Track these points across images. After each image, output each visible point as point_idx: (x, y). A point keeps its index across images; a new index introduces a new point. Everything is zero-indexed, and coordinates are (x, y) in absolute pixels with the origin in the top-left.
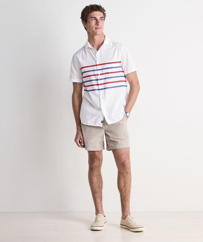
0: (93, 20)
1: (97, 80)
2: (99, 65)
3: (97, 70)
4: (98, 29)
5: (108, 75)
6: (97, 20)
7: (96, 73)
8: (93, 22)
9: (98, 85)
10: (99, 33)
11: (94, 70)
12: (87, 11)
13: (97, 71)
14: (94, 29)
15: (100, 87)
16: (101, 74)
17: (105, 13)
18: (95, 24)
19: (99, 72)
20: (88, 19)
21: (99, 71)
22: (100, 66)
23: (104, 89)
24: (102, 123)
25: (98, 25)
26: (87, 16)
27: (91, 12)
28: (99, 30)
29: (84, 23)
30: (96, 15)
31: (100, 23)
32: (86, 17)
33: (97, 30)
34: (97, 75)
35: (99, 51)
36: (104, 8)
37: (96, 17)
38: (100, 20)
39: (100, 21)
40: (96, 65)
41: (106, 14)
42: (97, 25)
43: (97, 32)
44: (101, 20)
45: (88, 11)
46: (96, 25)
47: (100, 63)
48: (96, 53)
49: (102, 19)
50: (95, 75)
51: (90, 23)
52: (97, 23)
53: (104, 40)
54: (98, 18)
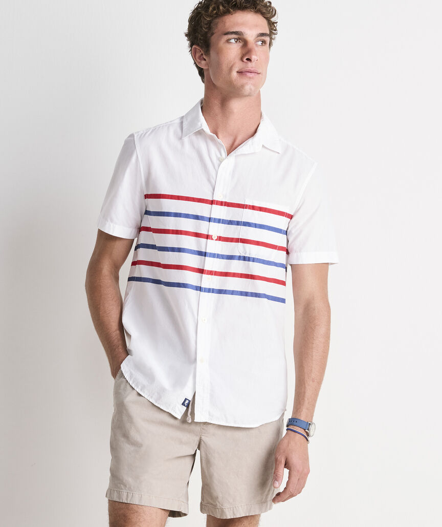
0: (233, 41)
1: (203, 254)
2: (222, 204)
3: (210, 220)
4: (249, 74)
5: (244, 248)
6: (245, 43)
7: (204, 227)
8: (233, 50)
9: (201, 271)
10: (251, 89)
11: (197, 217)
12: (211, 9)
13: (207, 223)
14: (234, 74)
15: (208, 281)
16: (220, 239)
17: (273, 20)
18: (240, 56)
19: (216, 230)
20: (213, 39)
21: (216, 224)
22: (223, 207)
23: (220, 292)
24: (183, 404)
25: (249, 60)
26: (210, 28)
27: (227, 12)
28: (250, 78)
29: (198, 55)
30: (243, 24)
31: (256, 55)
32: (206, 33)
33: (243, 80)
34: (208, 237)
36: (270, 3)
37: (242, 31)
38: (257, 45)
39: (256, 49)
40: (212, 202)
41: (279, 27)
42: (245, 60)
43: (243, 86)
44: (260, 43)
45: (214, 9)
46: (242, 59)
48: (221, 161)
49: (264, 42)
50: (197, 235)
51: (219, 52)
52: (246, 54)
54: (250, 35)
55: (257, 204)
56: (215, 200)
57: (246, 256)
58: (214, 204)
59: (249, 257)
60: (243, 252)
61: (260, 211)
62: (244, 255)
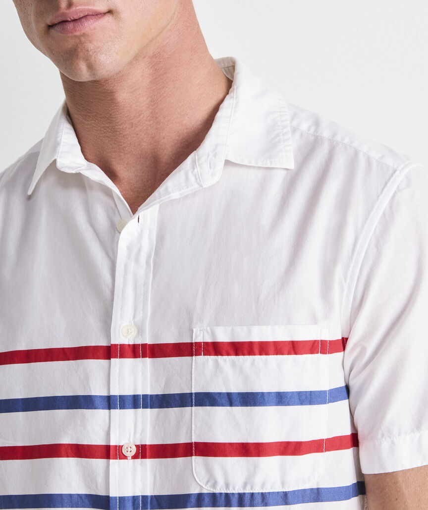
1: (102, 502)
2: (136, 351)
3: (110, 402)
7: (95, 427)
16: (143, 452)
19: (129, 428)
21: (129, 413)
22: (139, 361)
34: (108, 452)
35: (150, 211)
40: (109, 352)
47: (140, 331)
48: (115, 229)
50: (81, 451)
53: (216, 109)
55: (223, 337)
56: (116, 345)
57: (217, 491)
58: (116, 357)
59: (227, 494)
60: (207, 483)
61: (237, 354)
62: (212, 490)
